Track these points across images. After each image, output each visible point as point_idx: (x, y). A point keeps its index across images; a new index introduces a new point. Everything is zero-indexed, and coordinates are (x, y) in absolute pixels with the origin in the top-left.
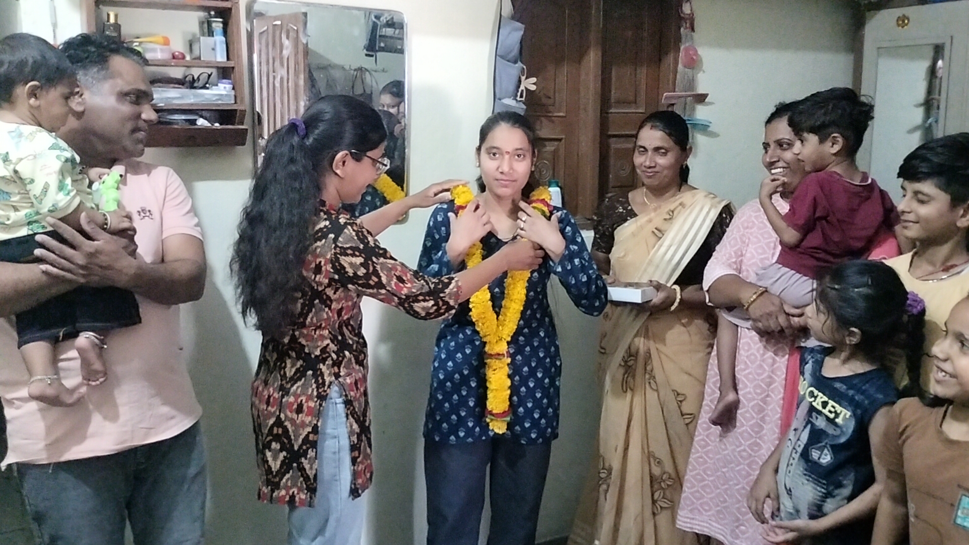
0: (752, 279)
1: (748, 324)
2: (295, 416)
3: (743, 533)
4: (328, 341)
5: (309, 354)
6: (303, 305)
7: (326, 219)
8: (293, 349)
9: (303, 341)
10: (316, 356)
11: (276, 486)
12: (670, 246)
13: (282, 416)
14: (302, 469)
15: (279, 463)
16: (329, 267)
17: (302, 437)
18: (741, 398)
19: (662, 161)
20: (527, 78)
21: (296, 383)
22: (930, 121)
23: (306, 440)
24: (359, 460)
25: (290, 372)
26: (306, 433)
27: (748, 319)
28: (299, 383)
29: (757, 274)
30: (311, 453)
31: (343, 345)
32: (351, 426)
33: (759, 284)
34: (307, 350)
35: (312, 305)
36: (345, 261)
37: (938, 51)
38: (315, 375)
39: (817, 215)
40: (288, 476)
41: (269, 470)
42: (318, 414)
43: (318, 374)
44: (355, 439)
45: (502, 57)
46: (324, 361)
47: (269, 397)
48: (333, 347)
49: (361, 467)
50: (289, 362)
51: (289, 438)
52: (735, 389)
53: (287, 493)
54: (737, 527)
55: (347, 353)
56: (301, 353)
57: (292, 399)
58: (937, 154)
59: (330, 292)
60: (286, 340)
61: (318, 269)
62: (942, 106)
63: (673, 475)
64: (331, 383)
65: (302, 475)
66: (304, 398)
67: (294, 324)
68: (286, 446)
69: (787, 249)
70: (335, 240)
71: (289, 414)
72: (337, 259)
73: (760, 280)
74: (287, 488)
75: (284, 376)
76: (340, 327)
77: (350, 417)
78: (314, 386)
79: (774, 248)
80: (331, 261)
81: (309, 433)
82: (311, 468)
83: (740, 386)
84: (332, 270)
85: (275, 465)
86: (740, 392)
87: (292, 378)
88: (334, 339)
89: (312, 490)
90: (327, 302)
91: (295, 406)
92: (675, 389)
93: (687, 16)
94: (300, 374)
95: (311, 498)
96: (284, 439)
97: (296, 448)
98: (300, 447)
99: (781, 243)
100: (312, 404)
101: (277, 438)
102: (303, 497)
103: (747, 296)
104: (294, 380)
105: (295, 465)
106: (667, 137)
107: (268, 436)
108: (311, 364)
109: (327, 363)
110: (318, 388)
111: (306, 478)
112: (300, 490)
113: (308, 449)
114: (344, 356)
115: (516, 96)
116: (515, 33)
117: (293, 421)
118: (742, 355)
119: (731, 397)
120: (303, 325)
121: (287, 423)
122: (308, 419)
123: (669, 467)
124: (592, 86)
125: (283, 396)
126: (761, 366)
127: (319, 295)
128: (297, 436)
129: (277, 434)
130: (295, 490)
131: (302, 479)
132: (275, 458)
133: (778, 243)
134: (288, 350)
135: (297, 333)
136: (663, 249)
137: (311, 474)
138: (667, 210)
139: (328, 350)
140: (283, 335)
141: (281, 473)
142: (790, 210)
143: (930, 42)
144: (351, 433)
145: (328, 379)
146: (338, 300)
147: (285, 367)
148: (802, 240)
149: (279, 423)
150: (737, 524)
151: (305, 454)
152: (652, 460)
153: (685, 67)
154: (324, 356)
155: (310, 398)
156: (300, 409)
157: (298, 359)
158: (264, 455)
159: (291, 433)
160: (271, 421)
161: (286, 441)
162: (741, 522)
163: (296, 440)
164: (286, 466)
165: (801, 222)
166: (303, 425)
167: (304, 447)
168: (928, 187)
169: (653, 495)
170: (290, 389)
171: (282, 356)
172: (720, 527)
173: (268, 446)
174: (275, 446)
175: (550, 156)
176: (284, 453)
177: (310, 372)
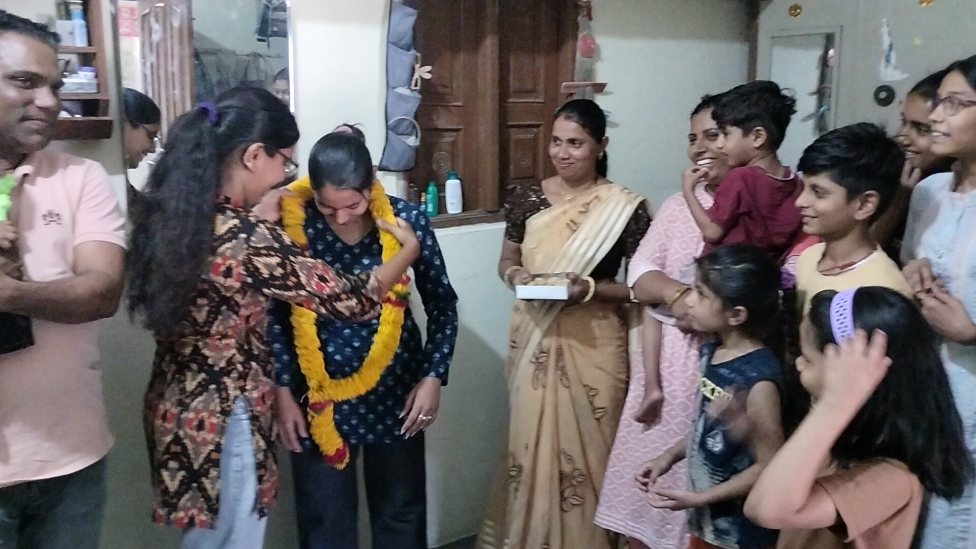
0: (676, 276)
1: (672, 321)
2: (195, 433)
3: (669, 531)
4: (234, 351)
5: (212, 366)
6: (209, 312)
7: (234, 218)
8: (194, 361)
9: (206, 352)
10: (222, 369)
11: (174, 508)
12: (585, 240)
13: (181, 433)
14: (202, 489)
15: (177, 483)
16: (241, 270)
17: (204, 455)
18: (666, 396)
19: (577, 152)
20: (421, 66)
21: (196, 398)
22: (822, 109)
23: (208, 459)
24: (265, 478)
25: (190, 385)
26: (208, 451)
27: (671, 316)
28: (200, 398)
29: (680, 271)
30: (213, 473)
31: (249, 356)
32: (257, 442)
33: (683, 281)
34: (210, 361)
35: (219, 312)
36: (259, 262)
37: (829, 40)
38: (218, 390)
39: (741, 211)
40: (187, 496)
41: (166, 491)
42: (221, 430)
43: (222, 389)
44: (261, 456)
45: (393, 43)
46: (228, 374)
47: (166, 412)
48: (239, 358)
49: (266, 485)
50: (189, 374)
51: (187, 456)
52: (661, 387)
53: (186, 515)
54: (663, 526)
55: (254, 364)
56: (203, 364)
57: (191, 415)
58: (834, 146)
59: (238, 298)
60: (188, 351)
61: (228, 273)
62: (833, 95)
63: (585, 472)
64: (236, 397)
65: (203, 497)
66: (205, 414)
67: (197, 333)
68: (186, 466)
69: (710, 245)
70: (247, 240)
71: (189, 431)
72: (250, 261)
73: (683, 277)
74: (186, 509)
75: (183, 390)
76: (247, 335)
77: (256, 434)
78: (218, 401)
79: (698, 243)
80: (244, 263)
81: (212, 451)
82: (213, 488)
83: (665, 384)
84: (244, 273)
85: (172, 485)
86: (666, 390)
87: (192, 393)
88: (240, 349)
89: (214, 510)
90: (234, 307)
91: (195, 423)
92: (586, 383)
93: (584, 4)
94: (203, 387)
95: (212, 519)
96: (182, 456)
97: (196, 466)
98: (201, 466)
99: (705, 239)
100: (214, 420)
101: (175, 456)
102: (203, 518)
103: (670, 294)
104: (194, 395)
105: (195, 485)
106: (581, 128)
107: (165, 454)
108: (215, 377)
109: (232, 375)
110: (221, 403)
111: (207, 498)
112: (201, 510)
113: (210, 467)
114: (251, 368)
115: (410, 85)
116: (407, 19)
117: (193, 440)
118: (667, 352)
119: (655, 395)
120: (207, 334)
121: (186, 441)
122: (210, 437)
123: (580, 464)
124: (489, 74)
125: (181, 412)
126: (685, 364)
127: (226, 301)
128: (198, 454)
129: (175, 453)
130: (194, 511)
131: (202, 500)
132: (173, 478)
133: (701, 239)
134: (189, 361)
135: (200, 344)
136: (577, 243)
137: (212, 493)
138: (582, 202)
139: (233, 361)
140: (184, 345)
141: (179, 494)
142: (714, 205)
143: (821, 31)
144: (257, 450)
145: (233, 393)
146: (246, 306)
147: (184, 381)
148: (724, 236)
149: (177, 440)
150: (662, 524)
151: (206, 474)
152: (563, 458)
153: (583, 56)
154: (229, 368)
155: (212, 413)
156: (200, 426)
157: (199, 372)
158: (160, 475)
159: (191, 452)
160: (169, 438)
161: (185, 460)
162: (666, 521)
163: (196, 459)
164: (185, 486)
165: (726, 217)
166: (205, 443)
167: (206, 466)
168: (823, 180)
169: (562, 493)
170: (189, 404)
171: (182, 368)
172: (637, 526)
173: (164, 465)
174: (173, 464)
175: (448, 147)
176: (183, 473)
177: (213, 387)
